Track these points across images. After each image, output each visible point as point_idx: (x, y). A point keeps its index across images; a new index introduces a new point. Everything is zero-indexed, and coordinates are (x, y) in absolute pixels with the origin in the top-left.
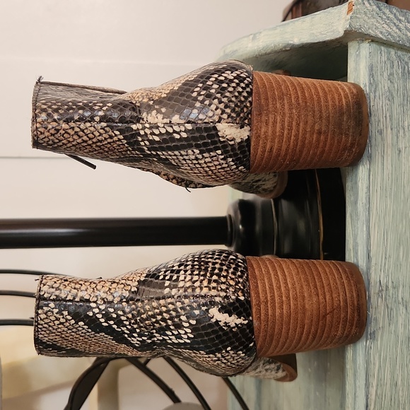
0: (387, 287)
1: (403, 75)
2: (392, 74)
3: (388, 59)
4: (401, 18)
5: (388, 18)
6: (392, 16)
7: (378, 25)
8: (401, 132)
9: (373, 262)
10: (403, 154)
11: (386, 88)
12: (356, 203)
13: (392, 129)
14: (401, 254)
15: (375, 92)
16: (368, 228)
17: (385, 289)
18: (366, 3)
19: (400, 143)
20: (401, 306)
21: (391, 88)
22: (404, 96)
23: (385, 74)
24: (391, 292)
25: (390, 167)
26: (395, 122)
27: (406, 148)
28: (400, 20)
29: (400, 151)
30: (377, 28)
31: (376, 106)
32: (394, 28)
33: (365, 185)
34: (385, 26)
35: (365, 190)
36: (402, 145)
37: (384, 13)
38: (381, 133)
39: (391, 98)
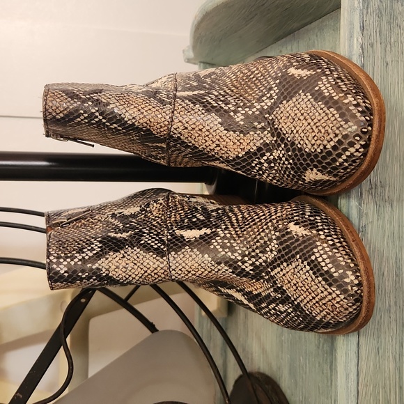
0: (376, 185)
8: (389, 46)
10: (390, 66)
11: (376, 6)
13: (381, 44)
14: (388, 157)
15: (367, 8)
17: (374, 187)
19: (387, 57)
20: (387, 204)
21: (381, 7)
22: (391, 15)
24: (379, 190)
26: (383, 37)
27: (392, 61)
29: (387, 64)
31: (368, 22)
36: (389, 59)
38: (372, 46)
39: (380, 16)
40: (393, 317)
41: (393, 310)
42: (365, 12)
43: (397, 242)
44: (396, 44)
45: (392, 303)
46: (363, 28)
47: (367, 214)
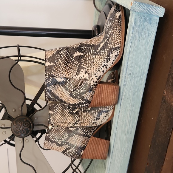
0: (131, 74)
1: (144, 21)
2: (141, 21)
3: (140, 17)
4: (145, 6)
5: (142, 7)
6: (143, 6)
7: (138, 9)
8: (141, 36)
9: (128, 68)
10: (140, 41)
11: (139, 24)
12: (126, 53)
13: (138, 35)
15: (135, 25)
16: (128, 60)
18: (136, 3)
20: (133, 78)
22: (143, 26)
23: (139, 21)
25: (136, 45)
26: (139, 33)
28: (145, 7)
30: (138, 10)
31: (135, 29)
32: (143, 9)
33: (129, 49)
34: (140, 9)
35: (129, 51)
36: (140, 39)
37: (141, 6)
38: (135, 36)
39: (139, 27)
40: (131, 105)
41: (131, 103)
42: (134, 27)
43: (135, 87)
44: (144, 35)
45: (131, 102)
46: (133, 32)
47: (127, 81)
